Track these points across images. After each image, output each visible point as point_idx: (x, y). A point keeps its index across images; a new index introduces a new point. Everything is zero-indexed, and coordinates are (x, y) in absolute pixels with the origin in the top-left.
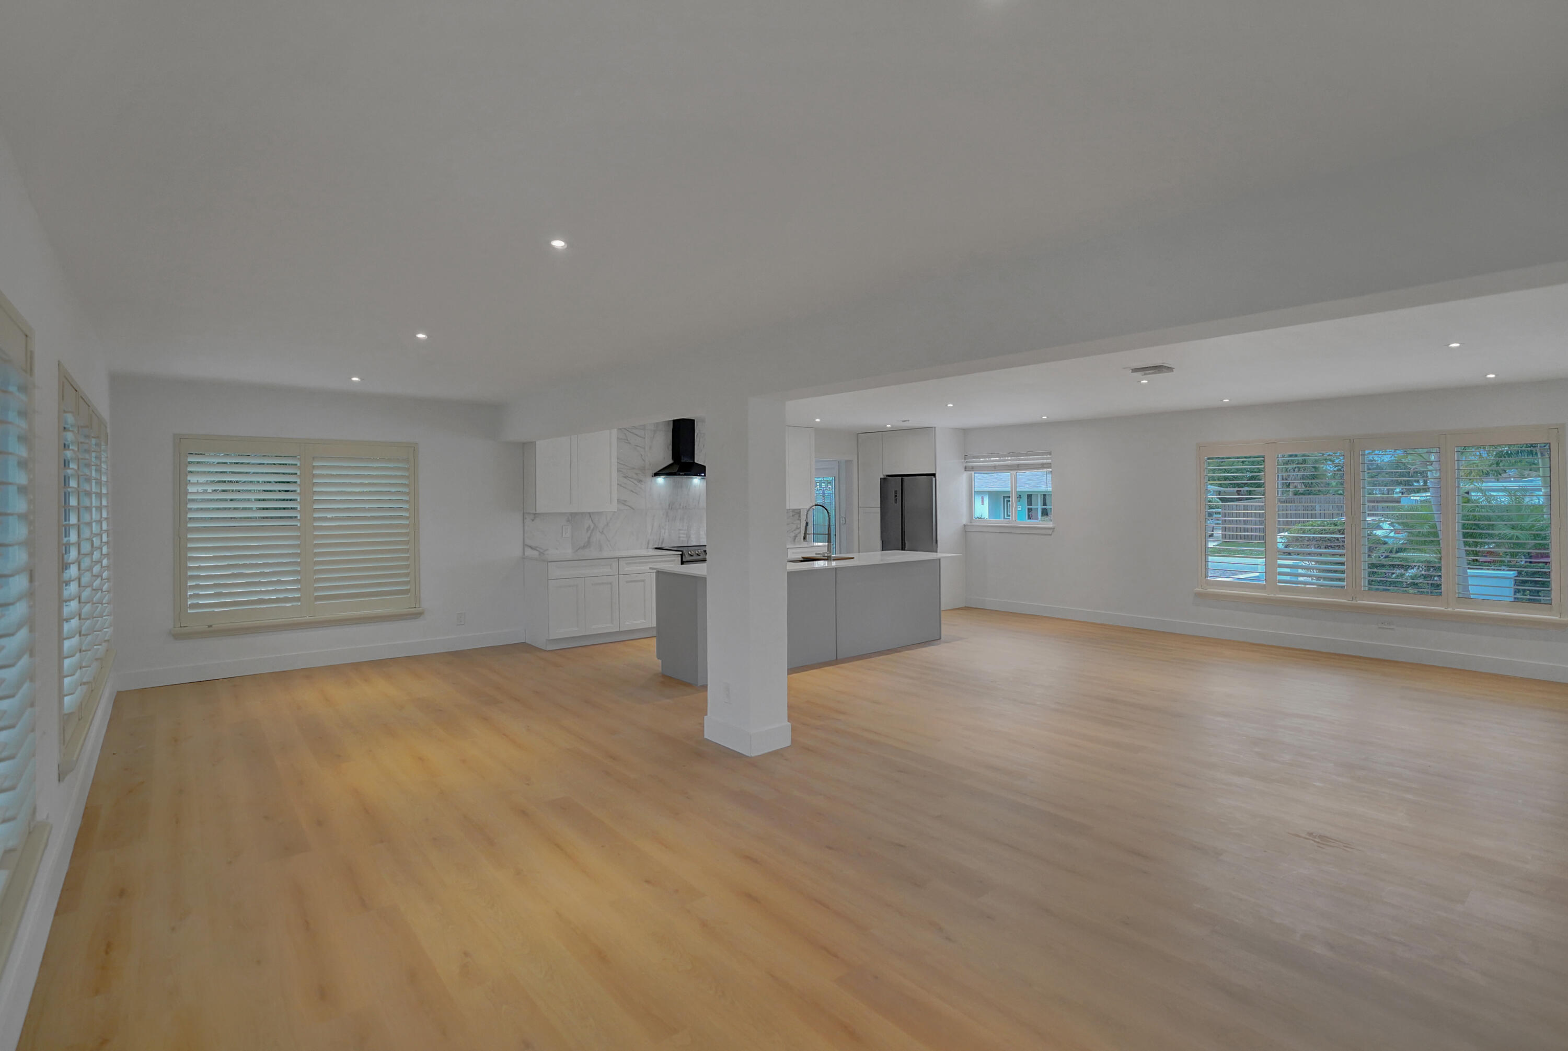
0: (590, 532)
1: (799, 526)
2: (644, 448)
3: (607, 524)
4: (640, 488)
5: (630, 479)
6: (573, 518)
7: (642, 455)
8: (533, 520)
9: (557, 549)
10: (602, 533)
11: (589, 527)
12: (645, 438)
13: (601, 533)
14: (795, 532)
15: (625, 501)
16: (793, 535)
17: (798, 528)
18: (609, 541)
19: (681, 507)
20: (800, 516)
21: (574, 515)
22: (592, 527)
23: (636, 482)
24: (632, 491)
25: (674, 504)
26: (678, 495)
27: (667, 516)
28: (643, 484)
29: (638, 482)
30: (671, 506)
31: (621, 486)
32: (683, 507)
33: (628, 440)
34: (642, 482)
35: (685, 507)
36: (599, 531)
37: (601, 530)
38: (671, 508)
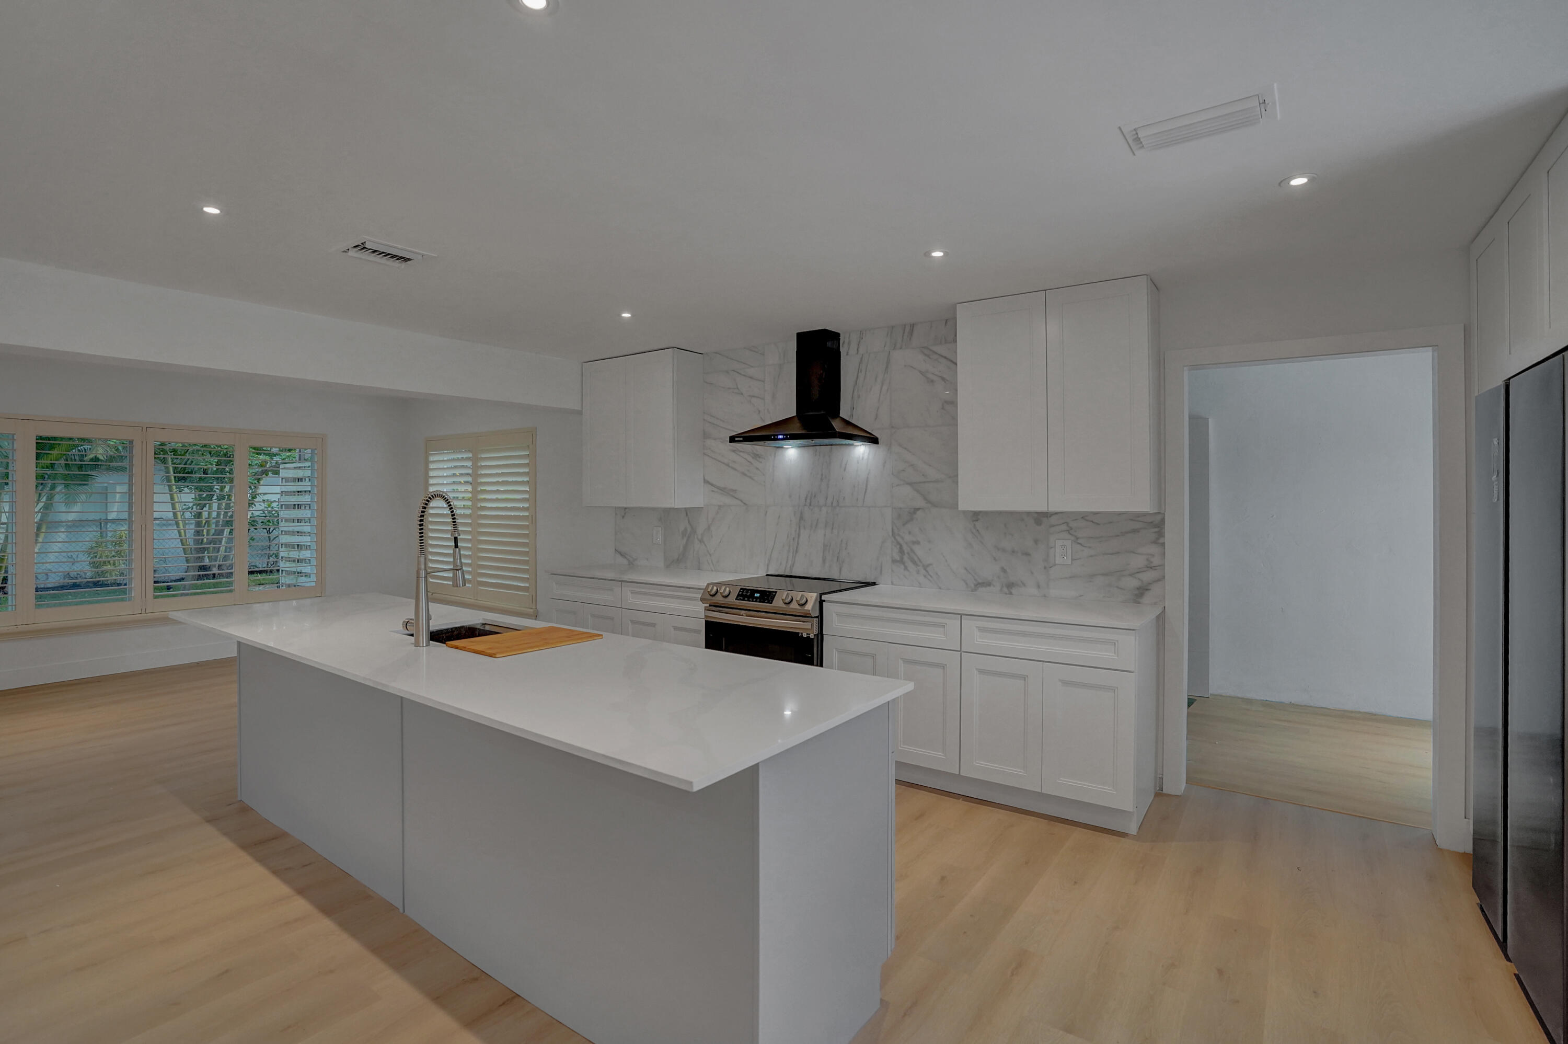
0: (685, 539)
1: (1156, 561)
2: (763, 399)
3: (709, 528)
4: (757, 469)
5: (741, 454)
6: (666, 515)
7: (759, 411)
8: (623, 517)
9: (647, 561)
10: (701, 541)
11: (686, 529)
12: (763, 381)
13: (700, 542)
14: (1141, 576)
15: (735, 491)
16: (1133, 583)
17: (1150, 567)
18: (710, 555)
19: (829, 503)
20: (1161, 534)
21: (667, 511)
22: (689, 530)
23: (750, 459)
24: (744, 474)
25: (815, 496)
26: (822, 479)
27: (801, 518)
28: (761, 462)
29: (753, 458)
30: (808, 501)
31: (728, 465)
32: (832, 504)
33: (738, 388)
34: (759, 457)
35: (835, 504)
36: (698, 539)
37: (700, 537)
38: (810, 505)
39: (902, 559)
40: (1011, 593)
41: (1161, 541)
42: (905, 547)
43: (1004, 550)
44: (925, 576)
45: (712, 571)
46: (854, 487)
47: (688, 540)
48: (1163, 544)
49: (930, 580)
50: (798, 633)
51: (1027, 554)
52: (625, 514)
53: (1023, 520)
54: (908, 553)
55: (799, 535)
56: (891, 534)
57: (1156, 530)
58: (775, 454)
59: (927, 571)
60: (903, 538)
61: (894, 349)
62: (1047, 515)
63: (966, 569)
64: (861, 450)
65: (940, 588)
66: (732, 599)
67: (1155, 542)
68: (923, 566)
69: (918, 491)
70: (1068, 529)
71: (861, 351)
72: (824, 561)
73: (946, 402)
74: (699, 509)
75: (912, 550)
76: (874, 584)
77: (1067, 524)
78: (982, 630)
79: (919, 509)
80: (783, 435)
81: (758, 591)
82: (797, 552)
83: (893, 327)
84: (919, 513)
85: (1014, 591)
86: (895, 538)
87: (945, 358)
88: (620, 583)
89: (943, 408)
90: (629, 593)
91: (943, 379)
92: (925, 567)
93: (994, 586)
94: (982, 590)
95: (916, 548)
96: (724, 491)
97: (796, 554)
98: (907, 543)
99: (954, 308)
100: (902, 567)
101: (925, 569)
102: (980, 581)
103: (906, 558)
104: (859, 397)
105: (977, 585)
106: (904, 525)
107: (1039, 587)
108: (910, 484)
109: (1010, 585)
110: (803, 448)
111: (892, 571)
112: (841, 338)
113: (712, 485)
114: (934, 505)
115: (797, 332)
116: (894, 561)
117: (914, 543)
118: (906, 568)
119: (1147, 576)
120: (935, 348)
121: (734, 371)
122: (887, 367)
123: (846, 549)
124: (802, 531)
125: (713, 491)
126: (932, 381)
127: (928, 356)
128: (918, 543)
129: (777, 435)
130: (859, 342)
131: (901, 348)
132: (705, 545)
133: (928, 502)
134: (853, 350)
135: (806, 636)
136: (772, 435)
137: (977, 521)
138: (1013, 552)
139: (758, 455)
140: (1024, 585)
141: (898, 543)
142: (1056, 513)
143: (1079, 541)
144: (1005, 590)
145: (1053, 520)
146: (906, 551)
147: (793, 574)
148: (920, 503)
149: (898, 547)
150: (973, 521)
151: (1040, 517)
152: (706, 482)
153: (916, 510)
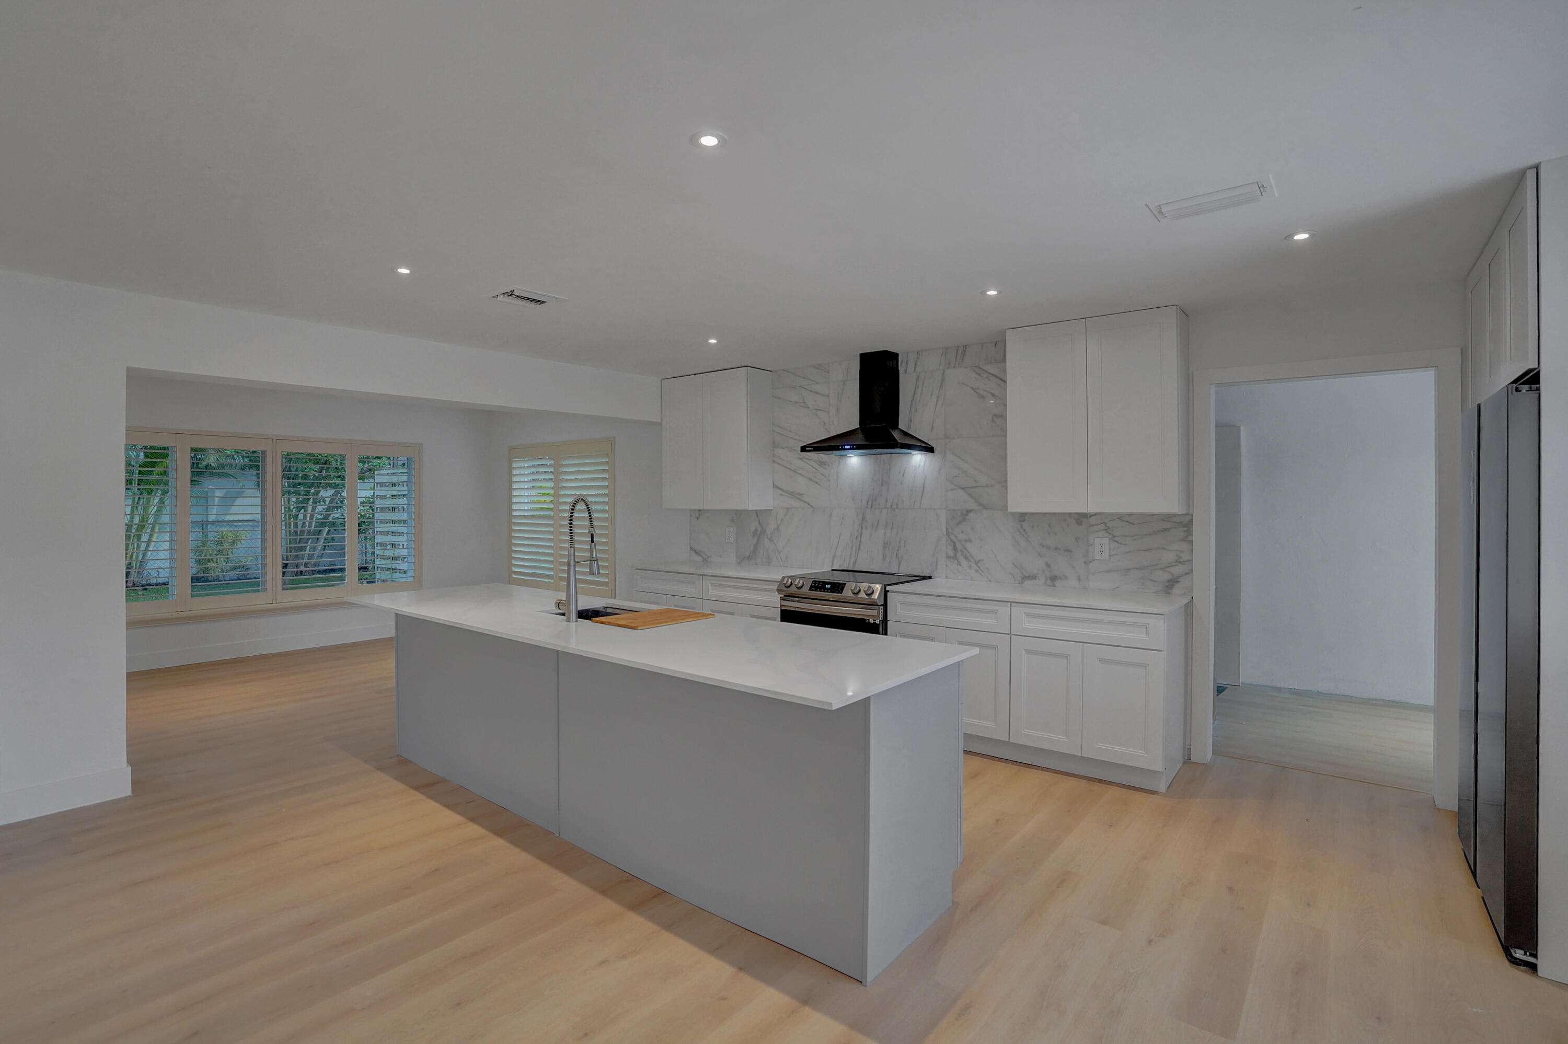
0: (756, 538)
1: (1185, 557)
2: (828, 412)
3: (778, 529)
4: (823, 475)
5: (807, 461)
6: (738, 517)
7: (825, 423)
8: (698, 518)
9: (720, 557)
10: (771, 540)
11: (756, 530)
12: (828, 396)
13: (769, 540)
14: (1171, 570)
15: (802, 494)
16: (1164, 576)
17: (1179, 562)
18: (779, 552)
19: (889, 505)
20: (1189, 532)
21: (738, 513)
22: (759, 529)
23: (816, 465)
24: (810, 479)
25: (876, 499)
26: (882, 484)
27: (863, 519)
28: (826, 469)
29: (819, 465)
30: (870, 504)
31: (795, 471)
32: (892, 506)
33: (804, 402)
34: (825, 465)
35: (894, 506)
36: (767, 538)
37: (769, 536)
38: (872, 507)
39: (955, 555)
40: (1054, 586)
41: (1190, 538)
42: (959, 546)
43: (1048, 548)
44: (976, 571)
45: (781, 567)
46: (912, 490)
47: (758, 540)
48: (1191, 542)
49: (980, 574)
50: (866, 619)
51: (1070, 551)
52: (699, 515)
53: (1065, 520)
54: (961, 551)
55: (861, 534)
56: (945, 533)
57: (1185, 529)
58: (839, 461)
59: (979, 567)
60: (956, 537)
61: (948, 368)
62: (1086, 516)
63: (1013, 564)
64: (918, 459)
65: (990, 581)
66: (806, 590)
67: (1183, 540)
68: (975, 561)
69: (970, 495)
70: (1106, 528)
71: (918, 369)
72: (884, 558)
73: (996, 415)
74: (768, 511)
75: (965, 549)
76: (930, 577)
77: (1105, 524)
78: (1028, 615)
79: (970, 511)
80: (850, 445)
81: (828, 583)
82: (859, 549)
83: (947, 348)
84: (971, 514)
85: (1057, 583)
86: (949, 537)
87: (995, 376)
88: (701, 576)
89: (993, 421)
90: (709, 585)
91: (993, 395)
92: (977, 563)
93: (1039, 579)
94: (1027, 582)
95: (968, 545)
96: (792, 494)
97: (858, 550)
98: (960, 541)
99: (1003, 333)
100: (956, 562)
101: (976, 564)
102: (1027, 575)
103: (959, 554)
104: (916, 410)
105: (1024, 578)
106: (958, 524)
107: (1079, 580)
108: (963, 489)
109: (1054, 578)
110: (867, 457)
111: (947, 566)
112: (900, 358)
113: (780, 489)
114: (985, 507)
115: (861, 352)
116: (948, 557)
117: (966, 541)
118: (959, 564)
119: (1177, 570)
120: (985, 367)
121: (801, 386)
122: (942, 384)
123: (904, 546)
124: (864, 531)
125: (781, 495)
126: (983, 397)
127: (979, 374)
128: (970, 541)
129: (844, 446)
130: (917, 361)
131: (954, 367)
132: (775, 545)
133: (981, 505)
134: (911, 368)
135: (872, 622)
136: (840, 446)
137: (1024, 521)
138: (1056, 549)
139: (823, 462)
140: (1066, 578)
141: (952, 541)
142: (1095, 515)
143: (1116, 539)
144: (1049, 581)
145: (1093, 520)
146: (959, 549)
147: (856, 569)
148: (971, 505)
149: (952, 544)
150: (1020, 521)
151: (1081, 518)
152: (775, 486)
153: (969, 511)
